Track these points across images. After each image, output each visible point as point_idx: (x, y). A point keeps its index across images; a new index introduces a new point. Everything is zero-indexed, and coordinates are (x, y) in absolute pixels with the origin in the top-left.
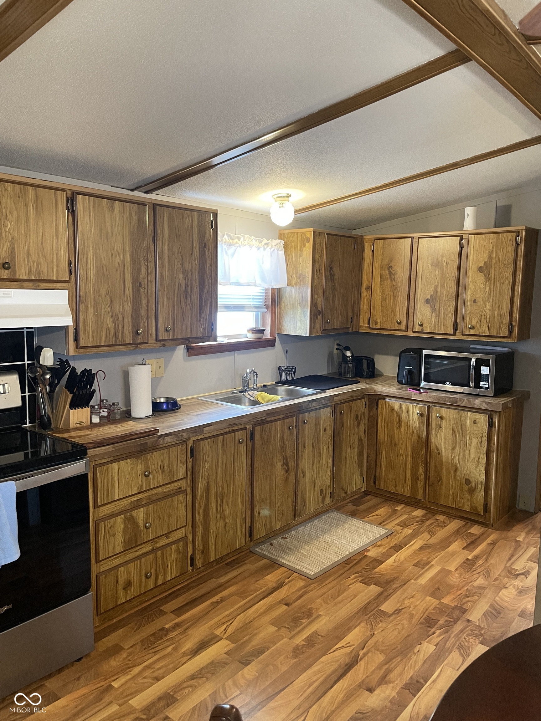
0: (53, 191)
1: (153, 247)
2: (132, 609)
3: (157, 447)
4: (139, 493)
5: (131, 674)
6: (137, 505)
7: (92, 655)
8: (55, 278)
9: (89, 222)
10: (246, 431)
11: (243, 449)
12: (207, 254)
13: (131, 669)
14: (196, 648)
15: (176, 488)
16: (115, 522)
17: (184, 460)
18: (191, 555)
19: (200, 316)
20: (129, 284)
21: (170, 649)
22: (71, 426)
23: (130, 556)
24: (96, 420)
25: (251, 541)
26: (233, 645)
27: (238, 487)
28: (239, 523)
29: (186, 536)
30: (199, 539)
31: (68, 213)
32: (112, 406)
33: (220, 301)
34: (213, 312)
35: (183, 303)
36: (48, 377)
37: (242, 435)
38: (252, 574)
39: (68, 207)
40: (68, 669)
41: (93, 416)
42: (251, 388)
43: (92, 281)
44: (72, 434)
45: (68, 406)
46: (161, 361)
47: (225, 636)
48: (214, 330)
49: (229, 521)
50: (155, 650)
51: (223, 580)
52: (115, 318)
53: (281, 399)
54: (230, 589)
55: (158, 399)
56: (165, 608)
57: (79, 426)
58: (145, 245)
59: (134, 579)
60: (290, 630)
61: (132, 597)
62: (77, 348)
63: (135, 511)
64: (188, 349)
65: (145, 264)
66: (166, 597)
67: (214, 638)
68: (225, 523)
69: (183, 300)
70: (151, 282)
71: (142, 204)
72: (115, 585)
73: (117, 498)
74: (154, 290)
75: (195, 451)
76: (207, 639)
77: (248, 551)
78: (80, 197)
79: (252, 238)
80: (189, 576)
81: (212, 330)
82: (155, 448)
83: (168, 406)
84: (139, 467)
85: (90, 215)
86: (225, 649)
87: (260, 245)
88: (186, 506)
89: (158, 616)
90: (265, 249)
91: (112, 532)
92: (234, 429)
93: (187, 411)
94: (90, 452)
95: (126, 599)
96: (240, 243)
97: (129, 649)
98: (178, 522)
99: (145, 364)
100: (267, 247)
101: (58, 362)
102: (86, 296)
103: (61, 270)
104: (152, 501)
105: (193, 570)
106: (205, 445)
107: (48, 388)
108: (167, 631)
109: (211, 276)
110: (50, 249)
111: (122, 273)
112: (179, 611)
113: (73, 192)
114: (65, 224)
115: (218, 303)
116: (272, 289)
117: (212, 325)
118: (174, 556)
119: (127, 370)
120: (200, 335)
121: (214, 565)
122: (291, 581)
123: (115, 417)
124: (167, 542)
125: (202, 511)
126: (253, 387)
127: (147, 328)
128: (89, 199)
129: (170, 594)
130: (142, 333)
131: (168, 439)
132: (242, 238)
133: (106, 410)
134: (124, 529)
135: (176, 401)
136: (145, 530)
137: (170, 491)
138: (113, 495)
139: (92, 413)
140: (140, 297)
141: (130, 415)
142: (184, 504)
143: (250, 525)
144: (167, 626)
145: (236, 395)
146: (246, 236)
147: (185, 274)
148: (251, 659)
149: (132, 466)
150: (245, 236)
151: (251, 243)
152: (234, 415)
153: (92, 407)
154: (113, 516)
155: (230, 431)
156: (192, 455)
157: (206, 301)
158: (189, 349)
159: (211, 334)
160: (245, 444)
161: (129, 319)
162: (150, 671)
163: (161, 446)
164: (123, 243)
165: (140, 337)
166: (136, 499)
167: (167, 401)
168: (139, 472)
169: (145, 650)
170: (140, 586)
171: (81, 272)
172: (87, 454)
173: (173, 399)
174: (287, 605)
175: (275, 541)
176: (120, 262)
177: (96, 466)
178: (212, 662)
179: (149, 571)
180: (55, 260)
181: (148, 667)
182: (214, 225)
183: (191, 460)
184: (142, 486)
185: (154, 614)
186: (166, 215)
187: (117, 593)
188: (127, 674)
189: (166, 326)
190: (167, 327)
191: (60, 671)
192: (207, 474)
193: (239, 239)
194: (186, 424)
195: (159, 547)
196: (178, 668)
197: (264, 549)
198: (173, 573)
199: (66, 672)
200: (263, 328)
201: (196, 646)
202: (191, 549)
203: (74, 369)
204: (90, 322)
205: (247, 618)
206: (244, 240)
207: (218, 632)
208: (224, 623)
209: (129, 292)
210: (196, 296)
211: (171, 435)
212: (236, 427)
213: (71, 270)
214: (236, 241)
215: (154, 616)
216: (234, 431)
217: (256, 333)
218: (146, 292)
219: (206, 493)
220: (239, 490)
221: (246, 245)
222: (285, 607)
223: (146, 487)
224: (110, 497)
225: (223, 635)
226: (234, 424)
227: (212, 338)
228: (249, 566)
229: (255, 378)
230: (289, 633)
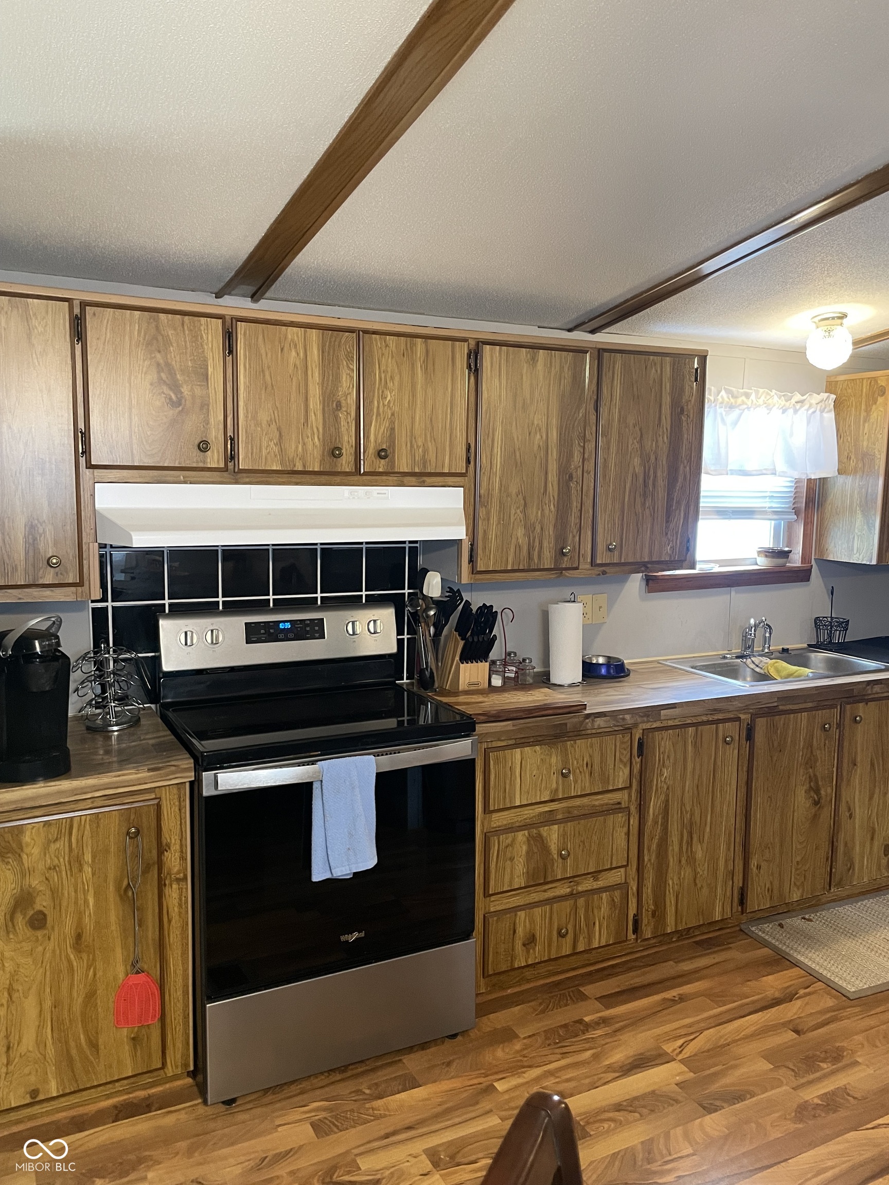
0: (450, 342)
1: (594, 417)
2: (537, 978)
3: (583, 732)
4: (552, 801)
5: (524, 1077)
6: (549, 819)
7: (472, 1034)
8: (446, 471)
9: (498, 385)
10: (737, 723)
11: (732, 753)
12: (684, 424)
13: (526, 1069)
14: (630, 1063)
15: (611, 802)
16: (514, 840)
17: (626, 759)
18: (635, 916)
19: (667, 527)
20: (553, 477)
21: (588, 1054)
22: (461, 688)
23: (535, 897)
24: (497, 681)
25: (742, 913)
26: (692, 1074)
27: (722, 816)
28: (720, 878)
29: (626, 883)
30: (648, 891)
31: (469, 374)
32: (521, 663)
33: (703, 502)
34: (690, 520)
35: (639, 507)
36: (432, 613)
37: (731, 729)
38: (741, 968)
39: (470, 364)
40: (436, 1045)
41: (494, 676)
42: (758, 651)
43: (498, 474)
44: (462, 699)
45: (457, 658)
46: (602, 599)
47: (680, 1057)
48: (691, 549)
49: (703, 871)
50: (565, 1050)
51: (686, 966)
52: (529, 528)
53: (811, 675)
54: (697, 984)
55: (594, 658)
56: (588, 990)
57: (472, 688)
58: (581, 415)
59: (541, 935)
60: (796, 1075)
61: (537, 961)
62: (472, 573)
63: (546, 828)
64: (649, 580)
65: (579, 444)
66: (590, 974)
67: (660, 1056)
68: (696, 874)
69: (638, 500)
70: (589, 473)
71: (580, 351)
72: (511, 936)
73: (518, 803)
74: (593, 485)
75: (645, 747)
76: (649, 1053)
77: (738, 928)
78: (487, 348)
79: (772, 394)
80: (630, 948)
81: (688, 549)
82: (578, 733)
83: (608, 671)
84: (554, 760)
85: (500, 375)
86: (678, 1078)
87: (788, 404)
88: (628, 834)
89: (574, 999)
90: (796, 411)
91: (508, 855)
92: (716, 717)
93: (637, 681)
94: (480, 728)
95: (526, 962)
96: (749, 403)
97: (525, 1038)
98: (614, 858)
99: (574, 601)
100: (801, 407)
101: (447, 592)
102: (488, 496)
103: (456, 457)
104: (570, 817)
105: (637, 939)
106: (662, 739)
107: (432, 629)
108: (588, 1027)
109: (690, 461)
110: (442, 428)
111: (544, 462)
112: (609, 1000)
113: (478, 342)
114: (464, 390)
115: (701, 505)
116: (809, 480)
117: (688, 541)
118: (605, 909)
119: (546, 609)
120: (665, 558)
121: (674, 940)
122: (809, 994)
123: (525, 681)
124: (595, 887)
125: (654, 847)
126: (763, 651)
127: (577, 544)
128: (500, 350)
129: (598, 971)
130: (569, 552)
131: (599, 722)
132: (754, 394)
133: (514, 669)
134: (528, 853)
135: (623, 664)
136: (560, 860)
137: (602, 805)
138: (512, 798)
139: (491, 672)
140: (569, 497)
141: (549, 679)
142: (625, 829)
143: (741, 885)
144: (587, 1019)
145: (730, 663)
146: (761, 390)
147: (645, 460)
148: (718, 1104)
149: (542, 757)
150: (758, 391)
151: (770, 401)
152: (717, 694)
153: (493, 663)
154: (511, 829)
155: (708, 721)
156: (641, 753)
157: (678, 503)
158: (650, 582)
159: (685, 556)
160: (737, 745)
161: (550, 531)
162: (553, 1080)
163: (589, 732)
164: (548, 413)
165: (566, 559)
166: (547, 809)
167: (609, 662)
168: (554, 769)
169: (549, 1047)
170: (550, 945)
171: (483, 458)
172: (474, 731)
173: (619, 660)
174: (797, 1032)
175: (788, 920)
176: (541, 444)
177: (489, 750)
178: (653, 1092)
179: (564, 926)
180: (448, 443)
181: (551, 1073)
182: (700, 377)
183: (638, 760)
184: (557, 790)
185: (569, 996)
186: (618, 366)
187: (513, 950)
188: (519, 1075)
189: (609, 542)
190: (611, 544)
191: (424, 1046)
192: (665, 787)
193: (747, 396)
194: (633, 701)
195: (582, 892)
196: (597, 1087)
197: (766, 931)
198: (602, 938)
199: (433, 1049)
200: (787, 549)
201: (630, 1060)
202: (635, 905)
203: (468, 603)
204: (492, 534)
205: (721, 1037)
206: (758, 398)
207: (669, 1048)
208: (680, 1037)
209: (553, 489)
210: (661, 494)
211: (605, 716)
212: (720, 715)
213: (469, 458)
214: (743, 401)
215: (569, 999)
216: (717, 722)
217: (773, 557)
218: (579, 488)
219: (663, 818)
220: (722, 823)
221: (759, 406)
222: (795, 1036)
223: (563, 792)
224: (508, 800)
225: (677, 1055)
226: (715, 710)
227: (685, 564)
228: (735, 954)
229: (767, 635)
230: (793, 1079)
